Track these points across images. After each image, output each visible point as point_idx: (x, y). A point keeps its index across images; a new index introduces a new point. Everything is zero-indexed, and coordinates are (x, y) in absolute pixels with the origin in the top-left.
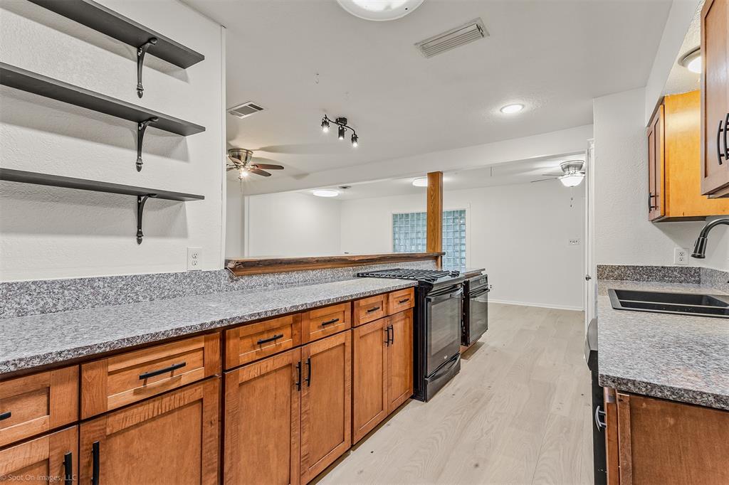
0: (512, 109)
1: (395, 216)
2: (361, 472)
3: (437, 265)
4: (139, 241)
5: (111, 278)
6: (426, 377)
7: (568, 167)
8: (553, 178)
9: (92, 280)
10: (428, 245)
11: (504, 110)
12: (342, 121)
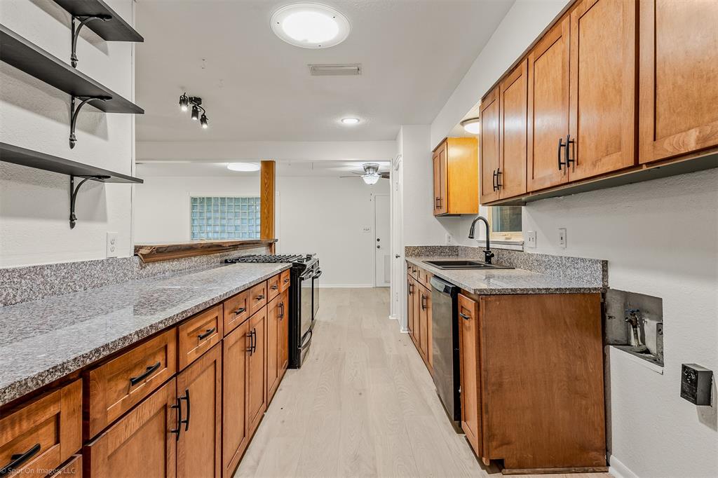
0: (350, 121)
1: (194, 200)
2: (283, 421)
3: (271, 251)
4: (72, 225)
5: (56, 265)
6: (299, 347)
7: (369, 168)
8: (356, 176)
9: (42, 268)
10: (262, 232)
11: (345, 121)
12: (197, 101)
